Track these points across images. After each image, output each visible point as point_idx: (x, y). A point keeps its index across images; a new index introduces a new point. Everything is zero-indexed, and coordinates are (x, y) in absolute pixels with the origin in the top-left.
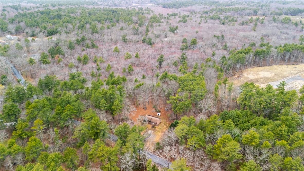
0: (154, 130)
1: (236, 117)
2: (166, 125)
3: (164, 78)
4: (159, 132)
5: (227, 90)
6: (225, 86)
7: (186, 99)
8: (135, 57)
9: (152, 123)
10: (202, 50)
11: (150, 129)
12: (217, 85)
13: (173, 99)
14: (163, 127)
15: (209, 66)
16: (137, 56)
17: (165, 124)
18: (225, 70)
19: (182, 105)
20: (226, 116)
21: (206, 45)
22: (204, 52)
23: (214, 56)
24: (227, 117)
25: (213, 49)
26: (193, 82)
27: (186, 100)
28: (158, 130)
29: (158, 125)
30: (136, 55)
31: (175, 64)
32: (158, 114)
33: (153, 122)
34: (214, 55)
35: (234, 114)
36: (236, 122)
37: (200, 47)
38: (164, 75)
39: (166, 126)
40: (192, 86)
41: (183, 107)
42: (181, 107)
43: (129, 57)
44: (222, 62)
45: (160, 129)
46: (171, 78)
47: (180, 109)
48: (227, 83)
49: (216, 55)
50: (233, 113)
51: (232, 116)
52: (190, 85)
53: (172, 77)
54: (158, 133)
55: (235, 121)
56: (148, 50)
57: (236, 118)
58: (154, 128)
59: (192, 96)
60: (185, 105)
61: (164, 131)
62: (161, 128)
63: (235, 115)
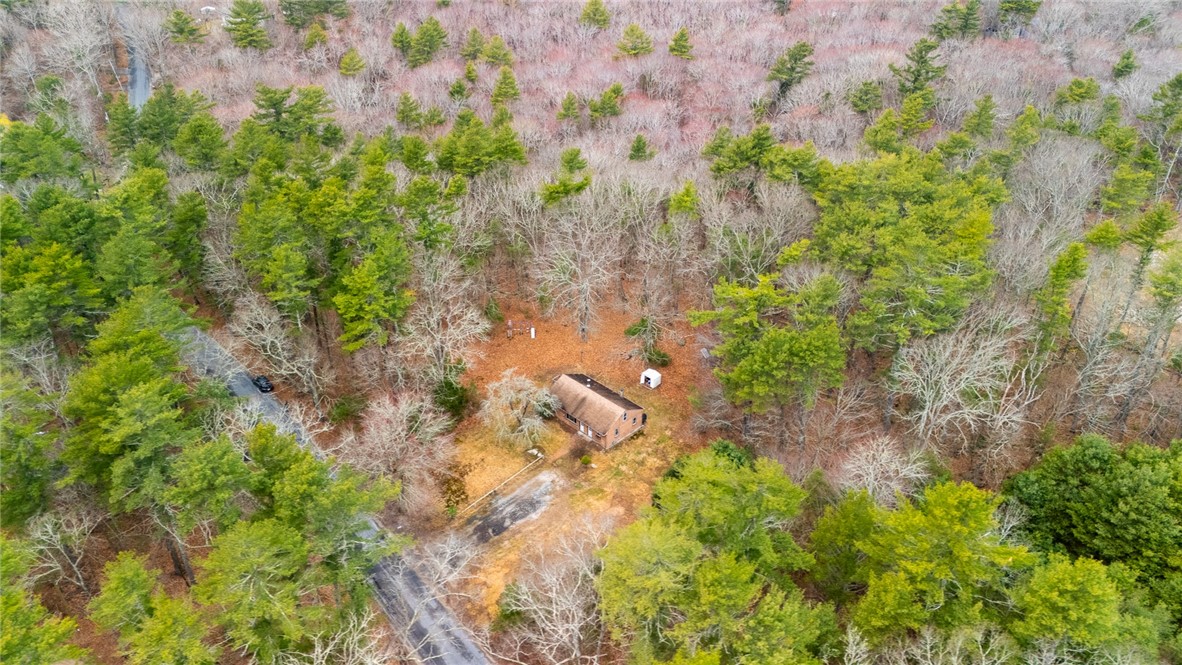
0: (572, 475)
1: (1166, 510)
2: (664, 457)
3: (739, 164)
4: (599, 491)
5: (1145, 294)
6: (1144, 261)
7: (811, 317)
8: (672, 50)
9: (582, 428)
10: (1058, 45)
11: (554, 465)
12: (1076, 249)
13: (734, 303)
14: (642, 463)
15: (1072, 130)
16: (680, 48)
17: (661, 446)
18: (1172, 163)
19: (774, 355)
20: (1087, 477)
21: (1088, 19)
22: (1070, 55)
23: (1119, 80)
24: (1096, 490)
25: (1130, 40)
26: (907, 204)
27: (809, 324)
28: (600, 480)
29: (617, 447)
30: (676, 41)
31: (865, 102)
32: (647, 379)
33: (587, 425)
34: (1121, 72)
35: (1155, 484)
36: (1161, 543)
37: (1054, 27)
38: (743, 148)
39: (658, 463)
40: (885, 236)
41: (777, 368)
42: (765, 361)
43: (637, 51)
44: (1161, 115)
45: (619, 473)
46: (778, 171)
47: (755, 375)
48: (1160, 241)
49: (1135, 75)
50: (1146, 469)
51: (1134, 491)
52: (878, 227)
53: (790, 165)
54: (591, 499)
55: (1155, 535)
56: (753, 24)
57: (1164, 517)
58: (578, 463)
59: (864, 300)
60: (792, 354)
61: (634, 492)
62: (623, 468)
63: (1166, 489)
